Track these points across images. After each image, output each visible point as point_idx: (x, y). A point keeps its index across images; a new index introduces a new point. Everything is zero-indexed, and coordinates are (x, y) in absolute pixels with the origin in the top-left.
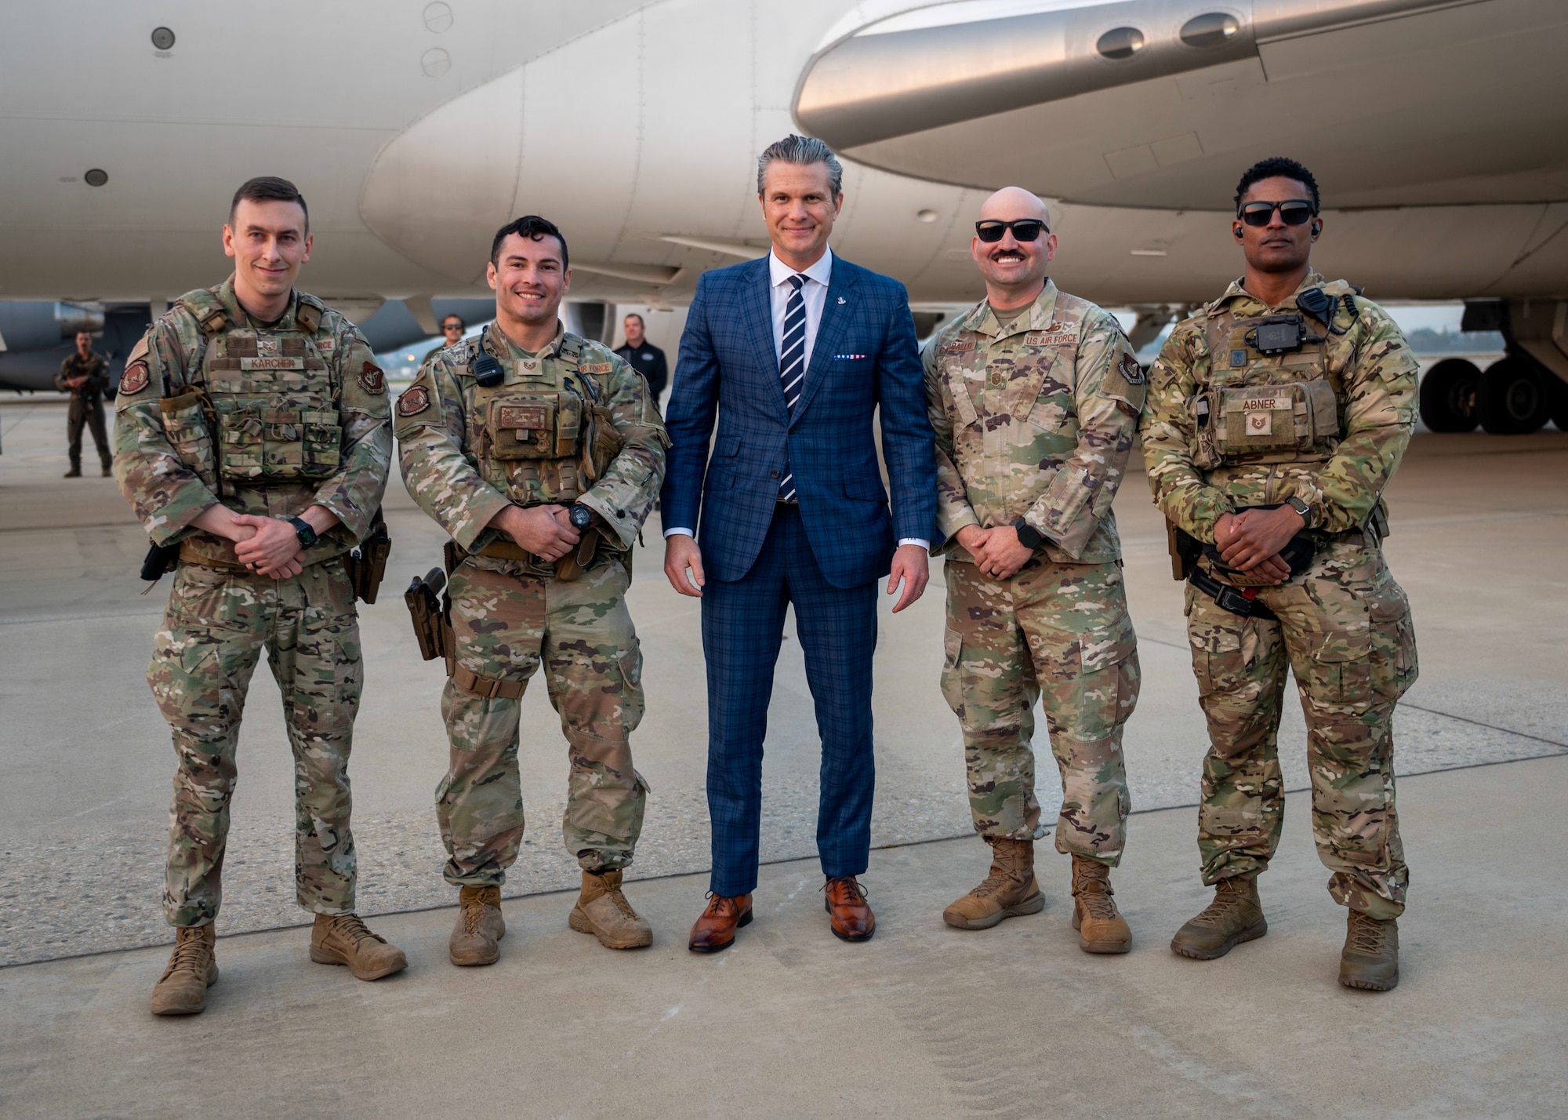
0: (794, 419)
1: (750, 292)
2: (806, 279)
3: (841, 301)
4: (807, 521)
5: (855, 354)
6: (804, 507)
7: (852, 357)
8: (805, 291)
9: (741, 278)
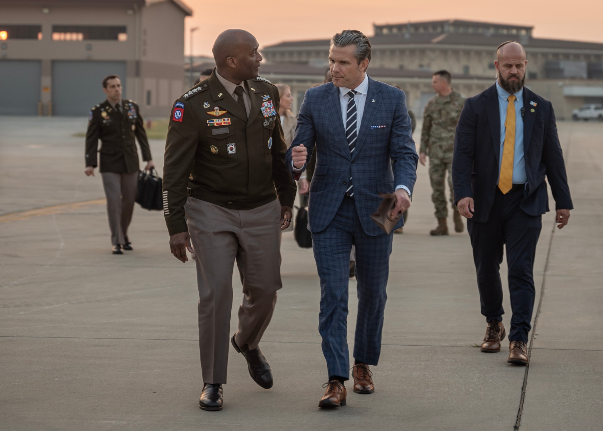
0: (354, 157)
1: (330, 98)
2: (356, 92)
3: (374, 101)
4: (358, 205)
5: (381, 125)
6: (357, 198)
7: (379, 127)
8: (356, 98)
9: (326, 91)
